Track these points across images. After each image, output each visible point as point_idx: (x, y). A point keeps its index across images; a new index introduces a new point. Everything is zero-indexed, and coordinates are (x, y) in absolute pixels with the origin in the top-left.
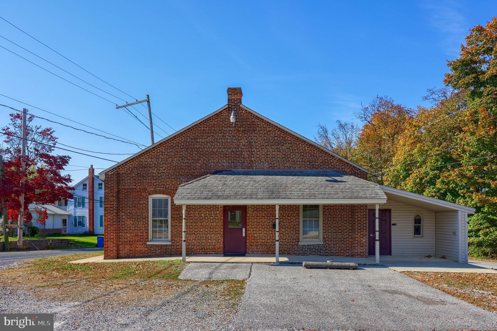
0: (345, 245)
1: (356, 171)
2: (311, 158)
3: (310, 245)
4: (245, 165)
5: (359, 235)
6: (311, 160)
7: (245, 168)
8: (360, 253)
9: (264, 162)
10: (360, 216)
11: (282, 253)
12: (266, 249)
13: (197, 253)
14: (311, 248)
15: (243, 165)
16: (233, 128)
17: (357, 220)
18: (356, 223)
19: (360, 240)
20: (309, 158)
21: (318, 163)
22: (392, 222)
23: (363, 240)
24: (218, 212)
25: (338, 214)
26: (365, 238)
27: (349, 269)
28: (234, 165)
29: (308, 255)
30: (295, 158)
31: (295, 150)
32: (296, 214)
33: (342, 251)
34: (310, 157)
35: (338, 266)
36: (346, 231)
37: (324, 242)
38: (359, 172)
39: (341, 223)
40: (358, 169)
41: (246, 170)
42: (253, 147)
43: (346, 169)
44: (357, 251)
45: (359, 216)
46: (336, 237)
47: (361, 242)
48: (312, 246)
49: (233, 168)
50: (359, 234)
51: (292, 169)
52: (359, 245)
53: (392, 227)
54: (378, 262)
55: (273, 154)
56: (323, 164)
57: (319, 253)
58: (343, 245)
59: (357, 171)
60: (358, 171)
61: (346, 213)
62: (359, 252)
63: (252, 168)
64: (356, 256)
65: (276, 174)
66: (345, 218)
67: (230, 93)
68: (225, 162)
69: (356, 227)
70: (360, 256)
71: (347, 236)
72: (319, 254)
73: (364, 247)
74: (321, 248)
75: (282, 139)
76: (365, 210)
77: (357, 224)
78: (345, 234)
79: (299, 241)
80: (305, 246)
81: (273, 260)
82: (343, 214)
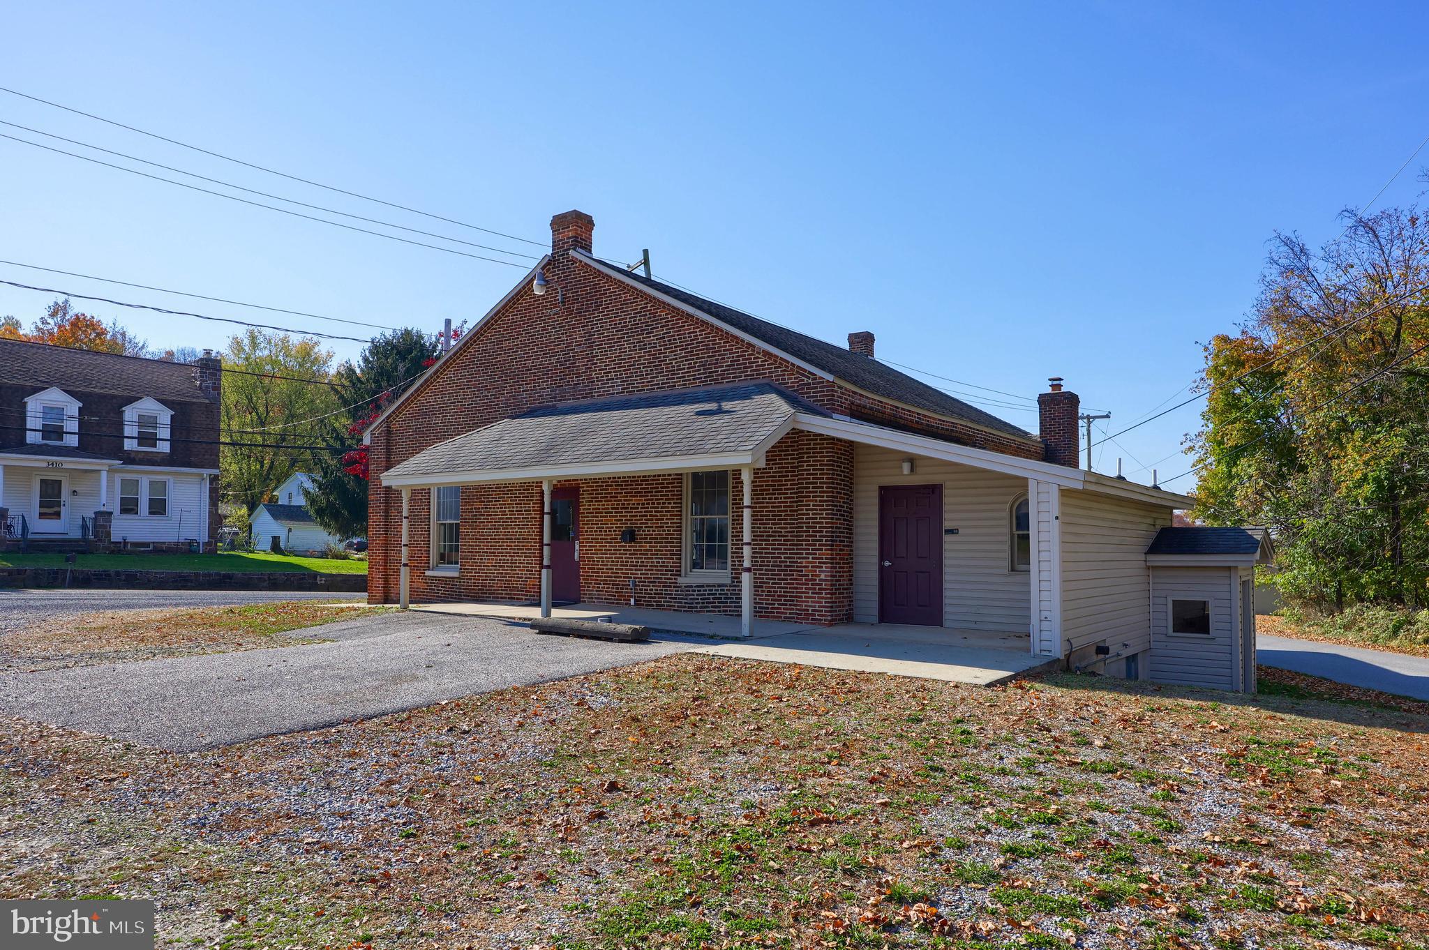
0: (783, 588)
1: (803, 380)
2: (708, 357)
3: (703, 586)
4: (580, 391)
5: (810, 560)
6: (707, 361)
7: (579, 398)
8: (812, 610)
9: (613, 379)
10: (813, 505)
11: (646, 605)
12: (616, 592)
13: (498, 598)
14: (705, 595)
15: (575, 391)
16: (559, 307)
17: (807, 519)
18: (802, 527)
19: (812, 575)
20: (704, 358)
21: (723, 366)
22: (947, 525)
23: (819, 576)
24: (532, 505)
25: (767, 503)
26: (824, 569)
27: (610, 640)
28: (560, 393)
29: (699, 612)
30: (674, 362)
31: (675, 339)
32: (674, 503)
33: (777, 606)
34: (705, 353)
35: (593, 631)
36: (785, 549)
37: (733, 578)
38: (810, 381)
39: (771, 528)
40: (810, 373)
41: (582, 402)
42: (596, 346)
43: (786, 377)
44: (806, 606)
45: (811, 507)
46: (760, 566)
47: (816, 580)
48: (707, 589)
49: (559, 400)
50: (811, 557)
51: (667, 391)
52: (810, 589)
53: (946, 538)
54: (745, 632)
55: (632, 358)
56: (733, 369)
57: (724, 607)
58: (778, 588)
59: (806, 379)
60: (809, 378)
61: (785, 498)
62: (810, 609)
63: (592, 396)
64: (803, 619)
65: (636, 405)
66: (783, 514)
67: (556, 227)
68: (545, 388)
69: (802, 536)
70: (812, 620)
71: (788, 564)
72: (724, 611)
73: (824, 595)
74: (727, 594)
75: (649, 318)
76: (825, 489)
77: (805, 529)
78: (782, 556)
79: (680, 575)
80: (692, 587)
81: (535, 613)
82: (779, 502)
